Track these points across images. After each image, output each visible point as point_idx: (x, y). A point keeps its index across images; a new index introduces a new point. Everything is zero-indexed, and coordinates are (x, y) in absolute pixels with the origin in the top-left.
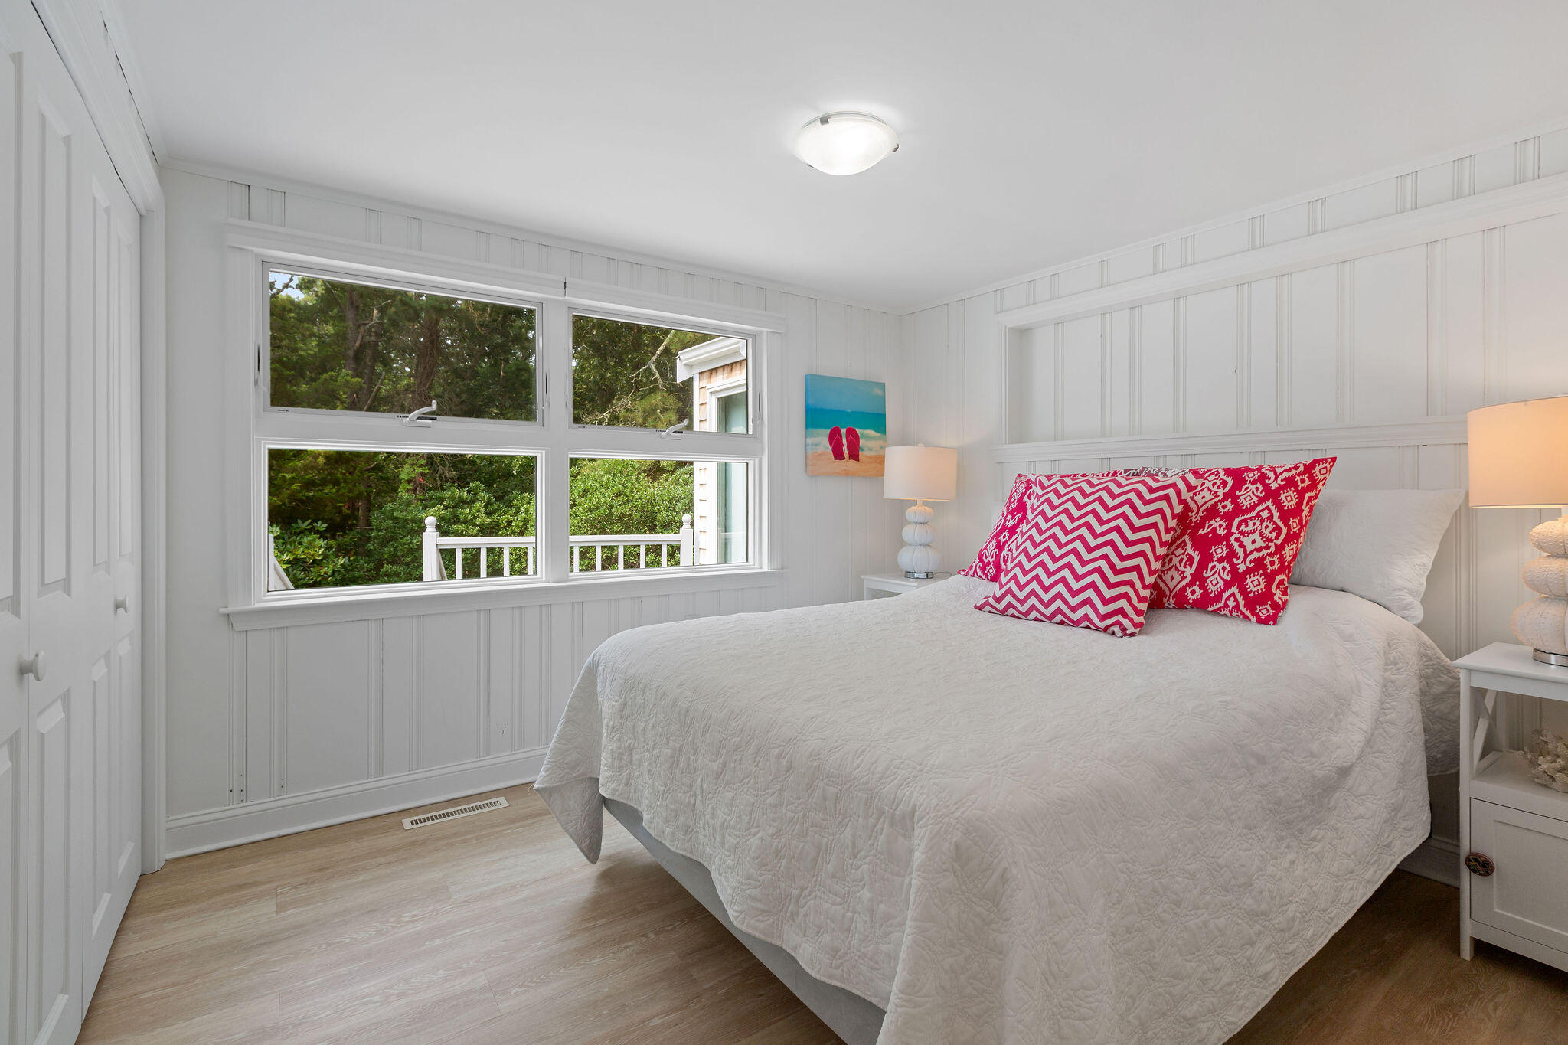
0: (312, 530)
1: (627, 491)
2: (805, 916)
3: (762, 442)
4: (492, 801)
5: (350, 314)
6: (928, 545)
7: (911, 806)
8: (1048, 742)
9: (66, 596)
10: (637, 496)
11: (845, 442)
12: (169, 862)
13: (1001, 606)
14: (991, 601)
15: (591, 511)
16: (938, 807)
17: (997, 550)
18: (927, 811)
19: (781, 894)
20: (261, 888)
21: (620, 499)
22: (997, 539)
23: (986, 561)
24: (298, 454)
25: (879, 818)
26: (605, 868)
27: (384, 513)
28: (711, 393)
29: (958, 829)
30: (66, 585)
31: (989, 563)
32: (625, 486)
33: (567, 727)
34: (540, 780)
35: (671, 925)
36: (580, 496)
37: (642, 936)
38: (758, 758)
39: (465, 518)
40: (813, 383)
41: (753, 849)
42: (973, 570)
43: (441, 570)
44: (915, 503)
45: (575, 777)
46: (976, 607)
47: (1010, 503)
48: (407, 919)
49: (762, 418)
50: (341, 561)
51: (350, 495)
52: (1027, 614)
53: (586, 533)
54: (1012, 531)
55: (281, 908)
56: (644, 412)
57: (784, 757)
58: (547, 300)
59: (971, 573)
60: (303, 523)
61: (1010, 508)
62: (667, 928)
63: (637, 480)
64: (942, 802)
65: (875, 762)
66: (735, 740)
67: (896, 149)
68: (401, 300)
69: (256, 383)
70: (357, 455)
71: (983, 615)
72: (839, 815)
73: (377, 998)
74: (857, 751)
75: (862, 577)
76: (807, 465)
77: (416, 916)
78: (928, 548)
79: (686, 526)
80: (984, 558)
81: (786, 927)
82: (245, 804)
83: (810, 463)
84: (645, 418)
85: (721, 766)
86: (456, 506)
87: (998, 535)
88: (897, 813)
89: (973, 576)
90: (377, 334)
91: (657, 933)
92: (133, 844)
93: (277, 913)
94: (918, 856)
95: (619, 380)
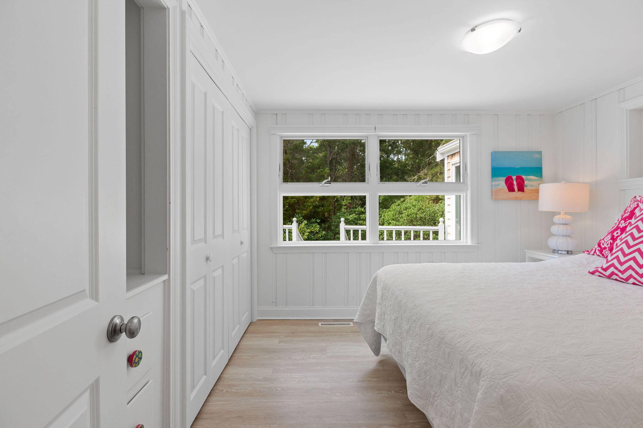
0: (316, 222)
1: (423, 208)
2: (437, 406)
3: (467, 185)
4: (348, 323)
5: (328, 149)
6: (569, 236)
7: (479, 369)
8: (586, 356)
9: (222, 239)
10: (428, 210)
11: (515, 183)
12: (258, 320)
13: (608, 273)
14: (600, 270)
15: (408, 216)
16: (494, 373)
17: (612, 241)
18: (487, 373)
19: (427, 392)
20: (277, 334)
21: (420, 211)
22: (612, 234)
23: (603, 246)
24: (312, 197)
25: (466, 370)
26: (382, 359)
27: (337, 216)
28: (452, 165)
29: (503, 388)
30: (223, 236)
31: (605, 248)
32: (423, 206)
33: (365, 300)
34: (356, 318)
35: (402, 391)
36: (404, 210)
37: (389, 391)
38: (421, 328)
39: (363, 218)
40: (495, 155)
41: (417, 367)
42: (593, 251)
43: (346, 236)
44: (559, 213)
45: (368, 320)
46: (589, 272)
47: (625, 213)
48: (311, 357)
49: (467, 175)
50: (324, 232)
51: (327, 210)
52: (627, 279)
53: (406, 225)
54: (623, 230)
55: (280, 342)
56: (432, 175)
57: (430, 330)
58: (369, 135)
59: (592, 252)
60: (313, 219)
61: (624, 216)
62: (400, 391)
63: (428, 203)
64: (496, 371)
65: (467, 342)
66: (414, 318)
67: (520, 31)
68: (342, 142)
69: (279, 175)
70: (329, 197)
71: (595, 277)
72: (450, 363)
73: (297, 380)
74: (460, 335)
75: (525, 250)
76: (492, 195)
77: (314, 356)
78: (568, 238)
79: (441, 223)
80: (601, 245)
81: (429, 408)
82: (276, 307)
83: (495, 195)
84: (432, 177)
85: (409, 328)
86: (360, 214)
87: (612, 232)
88: (473, 370)
89: (593, 255)
90: (337, 155)
91: (396, 392)
92: (248, 313)
93: (279, 343)
94: (479, 395)
95: (421, 162)
